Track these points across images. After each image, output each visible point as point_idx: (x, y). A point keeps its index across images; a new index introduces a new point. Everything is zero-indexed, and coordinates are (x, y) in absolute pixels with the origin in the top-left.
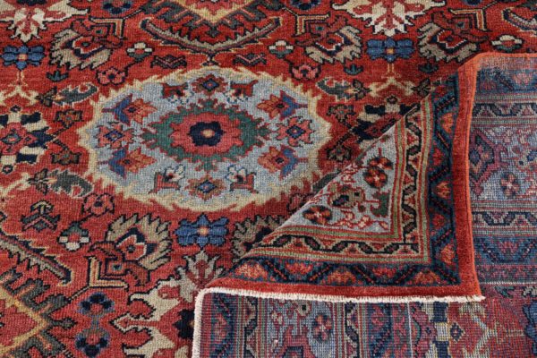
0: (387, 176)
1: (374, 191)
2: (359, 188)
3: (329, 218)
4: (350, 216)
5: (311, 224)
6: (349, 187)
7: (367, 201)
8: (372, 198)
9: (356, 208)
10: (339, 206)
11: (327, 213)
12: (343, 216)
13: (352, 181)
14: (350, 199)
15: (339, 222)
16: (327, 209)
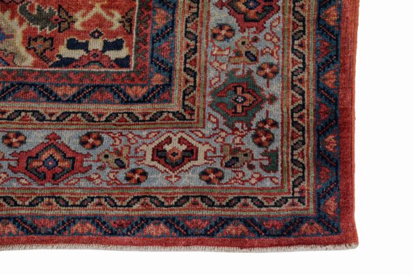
0: (273, 135)
1: (262, 150)
2: (248, 149)
3: (221, 178)
4: (241, 175)
5: (206, 185)
6: (239, 149)
7: (256, 160)
8: (261, 157)
9: (245, 166)
10: (230, 167)
11: (220, 174)
12: (234, 175)
13: (242, 144)
14: (240, 159)
15: (230, 180)
16: (220, 170)
